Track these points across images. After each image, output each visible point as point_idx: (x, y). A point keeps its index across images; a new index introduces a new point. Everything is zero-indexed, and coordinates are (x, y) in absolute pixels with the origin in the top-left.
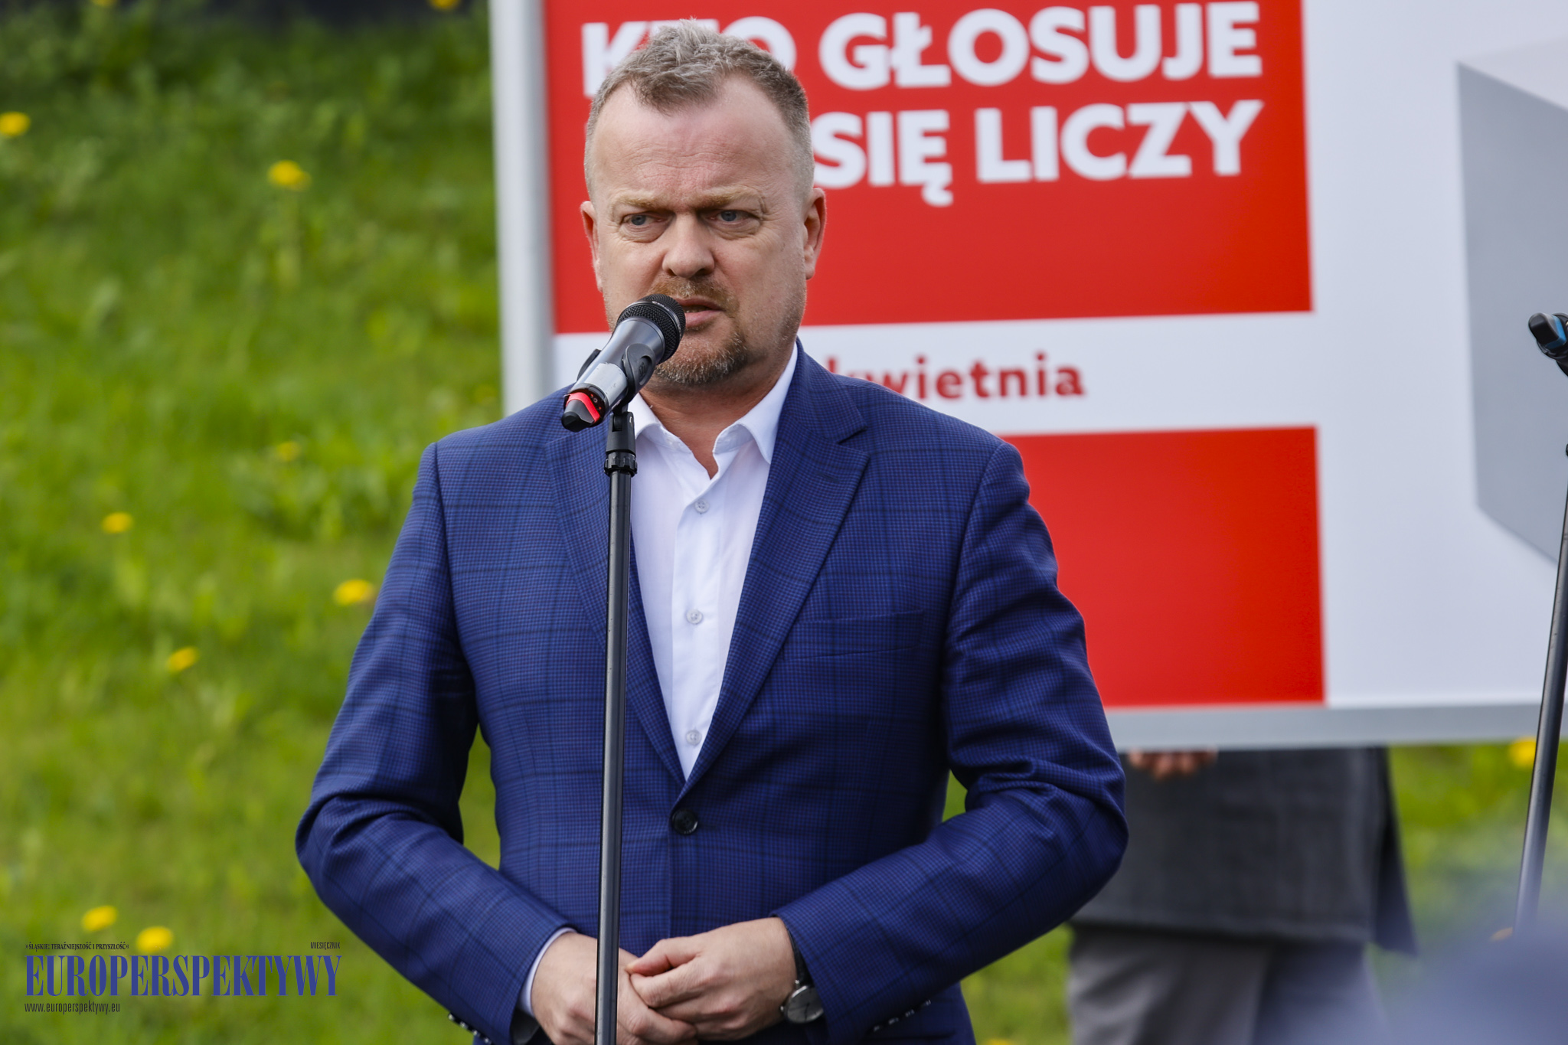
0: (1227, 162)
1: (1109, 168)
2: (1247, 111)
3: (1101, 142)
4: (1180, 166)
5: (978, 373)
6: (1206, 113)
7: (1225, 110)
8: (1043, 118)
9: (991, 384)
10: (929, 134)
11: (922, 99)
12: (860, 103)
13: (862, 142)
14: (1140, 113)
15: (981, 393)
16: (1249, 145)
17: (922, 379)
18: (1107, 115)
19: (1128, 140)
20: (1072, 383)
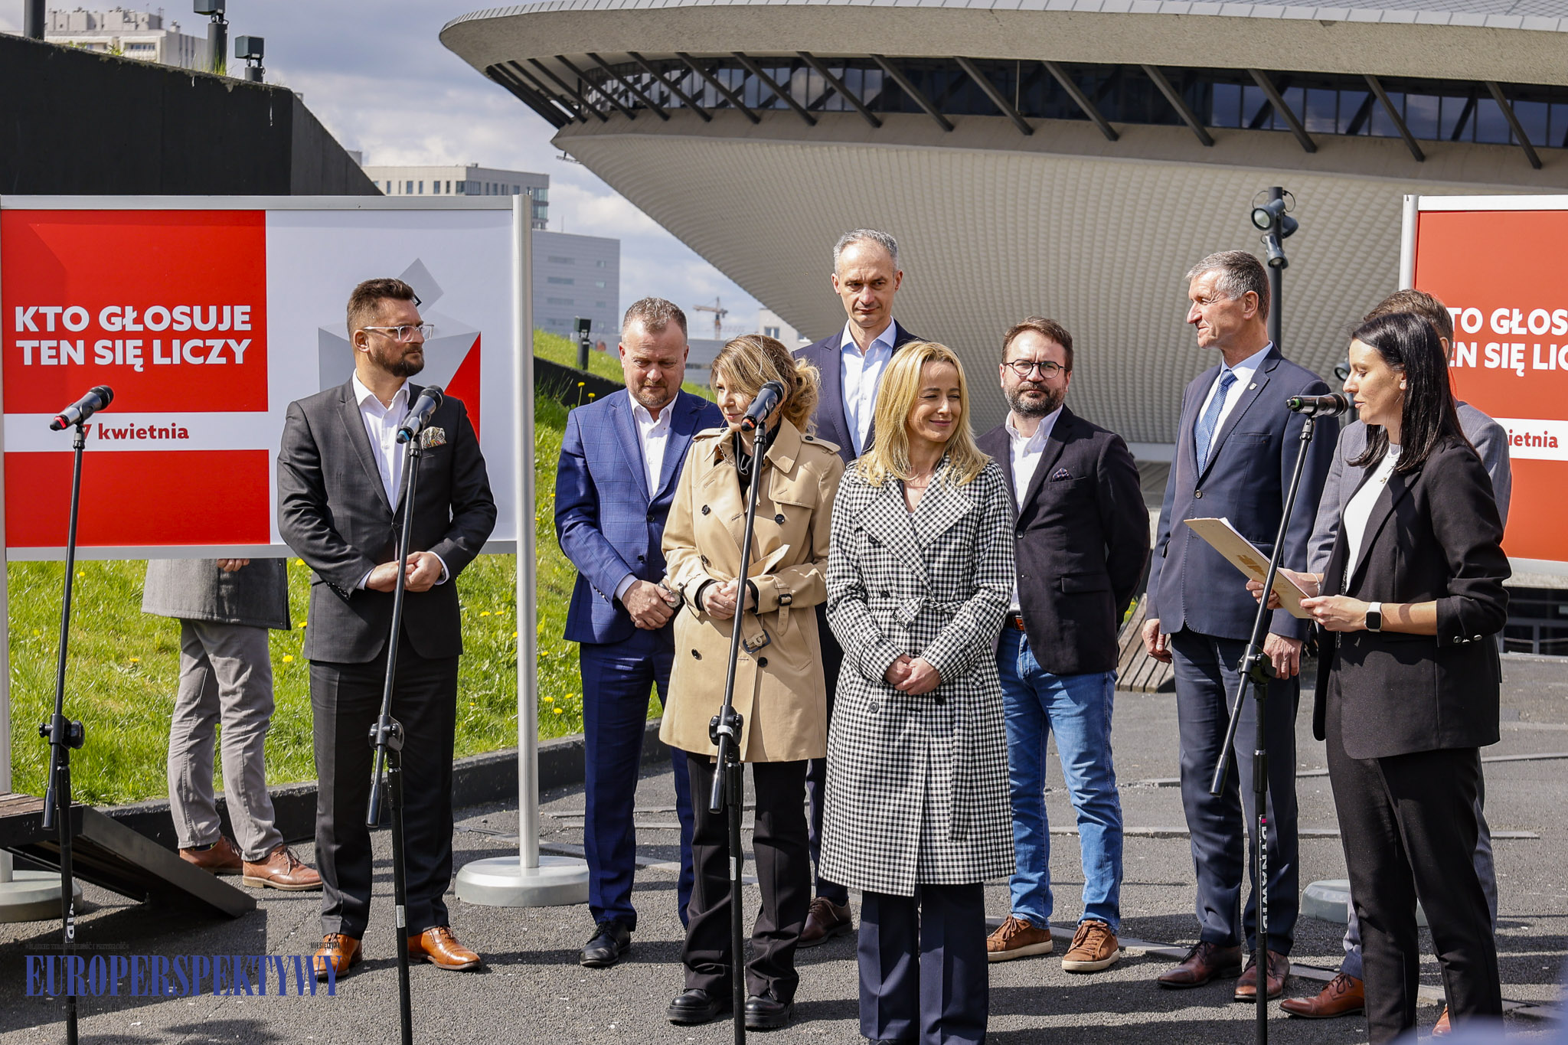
0: (239, 360)
1: (200, 360)
2: (246, 342)
3: (196, 352)
4: (223, 361)
5: (152, 429)
6: (232, 343)
7: (239, 343)
8: (176, 343)
9: (156, 434)
11: (134, 335)
14: (209, 342)
15: (153, 437)
16: (245, 353)
17: (132, 431)
18: (198, 343)
19: (205, 351)
20: (184, 434)
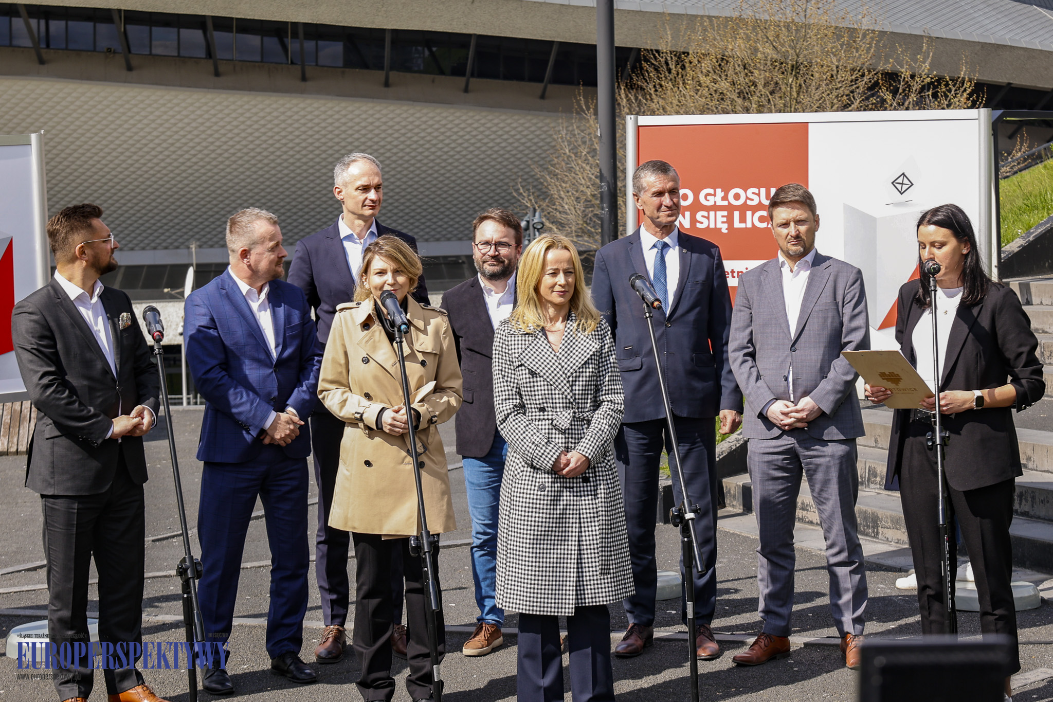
10: (723, 216)
12: (708, 209)
13: (708, 218)
